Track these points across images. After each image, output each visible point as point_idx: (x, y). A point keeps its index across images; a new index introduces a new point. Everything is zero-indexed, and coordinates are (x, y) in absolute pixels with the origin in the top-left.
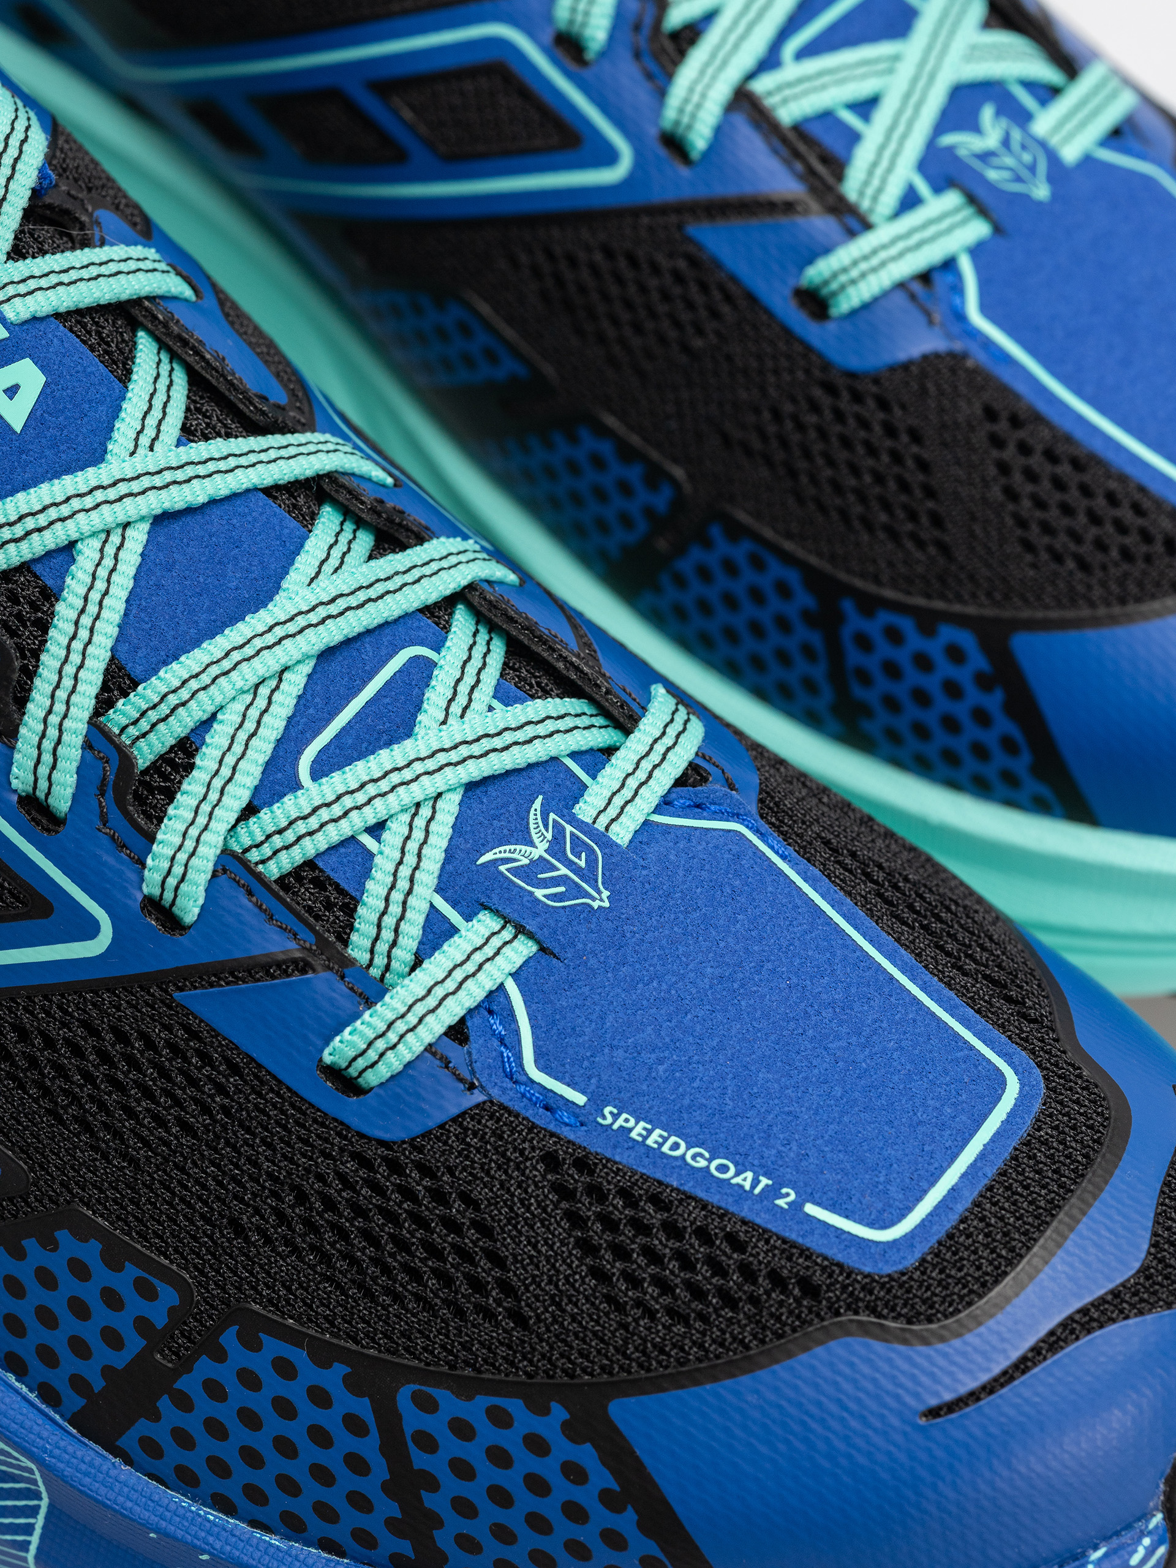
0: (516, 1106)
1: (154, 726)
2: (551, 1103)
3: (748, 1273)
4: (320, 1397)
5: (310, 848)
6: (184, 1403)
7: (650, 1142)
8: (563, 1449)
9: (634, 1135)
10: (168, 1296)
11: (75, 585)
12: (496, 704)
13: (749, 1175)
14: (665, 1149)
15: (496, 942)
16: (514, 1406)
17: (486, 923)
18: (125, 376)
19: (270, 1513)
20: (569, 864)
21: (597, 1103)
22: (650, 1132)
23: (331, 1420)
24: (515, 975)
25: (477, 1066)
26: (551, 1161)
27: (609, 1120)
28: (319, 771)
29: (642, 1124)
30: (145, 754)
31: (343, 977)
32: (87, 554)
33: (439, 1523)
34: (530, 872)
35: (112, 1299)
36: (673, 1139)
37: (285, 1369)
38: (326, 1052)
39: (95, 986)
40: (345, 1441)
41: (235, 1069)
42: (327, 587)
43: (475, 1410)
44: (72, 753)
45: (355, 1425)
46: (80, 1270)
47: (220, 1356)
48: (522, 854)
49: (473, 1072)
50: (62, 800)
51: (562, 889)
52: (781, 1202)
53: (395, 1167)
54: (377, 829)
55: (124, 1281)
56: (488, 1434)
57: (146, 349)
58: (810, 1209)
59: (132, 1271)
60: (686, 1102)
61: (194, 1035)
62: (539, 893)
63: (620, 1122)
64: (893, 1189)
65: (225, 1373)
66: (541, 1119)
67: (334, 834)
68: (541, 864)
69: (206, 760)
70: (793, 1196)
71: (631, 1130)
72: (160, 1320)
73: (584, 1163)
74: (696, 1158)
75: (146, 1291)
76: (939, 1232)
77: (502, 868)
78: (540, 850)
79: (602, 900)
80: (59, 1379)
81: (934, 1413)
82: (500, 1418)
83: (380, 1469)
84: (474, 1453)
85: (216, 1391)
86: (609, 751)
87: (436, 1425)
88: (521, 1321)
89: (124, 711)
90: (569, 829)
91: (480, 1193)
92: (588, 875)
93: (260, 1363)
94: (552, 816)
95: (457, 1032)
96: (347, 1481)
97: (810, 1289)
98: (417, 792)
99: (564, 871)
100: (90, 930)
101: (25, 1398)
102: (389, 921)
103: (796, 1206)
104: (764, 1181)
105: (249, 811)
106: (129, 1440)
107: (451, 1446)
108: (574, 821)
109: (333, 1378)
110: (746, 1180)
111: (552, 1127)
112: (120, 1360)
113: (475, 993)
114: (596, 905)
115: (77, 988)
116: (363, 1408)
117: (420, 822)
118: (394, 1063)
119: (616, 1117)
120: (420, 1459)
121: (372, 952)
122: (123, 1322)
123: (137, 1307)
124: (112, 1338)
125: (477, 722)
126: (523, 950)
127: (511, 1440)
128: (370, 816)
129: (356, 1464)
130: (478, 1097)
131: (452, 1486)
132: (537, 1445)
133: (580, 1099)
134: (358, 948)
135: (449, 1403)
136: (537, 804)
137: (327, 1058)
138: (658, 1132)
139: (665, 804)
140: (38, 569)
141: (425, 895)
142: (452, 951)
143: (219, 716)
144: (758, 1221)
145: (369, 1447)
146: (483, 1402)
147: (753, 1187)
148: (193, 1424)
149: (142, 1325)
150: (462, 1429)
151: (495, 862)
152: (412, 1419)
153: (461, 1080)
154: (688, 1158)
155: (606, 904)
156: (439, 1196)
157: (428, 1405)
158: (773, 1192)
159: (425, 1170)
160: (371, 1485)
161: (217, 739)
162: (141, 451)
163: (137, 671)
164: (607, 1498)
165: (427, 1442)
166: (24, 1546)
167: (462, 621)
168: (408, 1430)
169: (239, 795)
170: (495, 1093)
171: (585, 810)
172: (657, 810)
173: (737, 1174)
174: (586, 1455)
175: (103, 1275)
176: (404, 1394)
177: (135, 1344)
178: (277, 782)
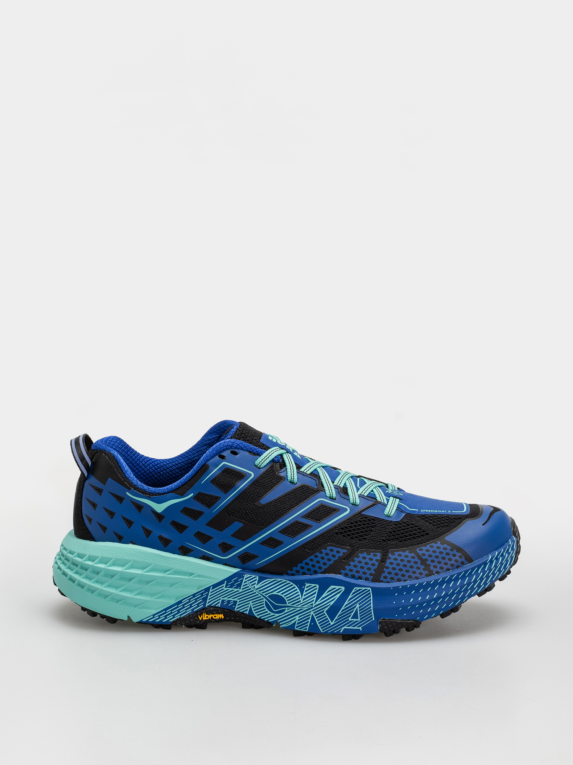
0: (410, 513)
1: (340, 484)
2: (414, 511)
3: (451, 519)
4: (406, 556)
5: (367, 494)
6: (387, 568)
8: (442, 546)
10: (379, 554)
14: (432, 511)
15: (395, 499)
16: (433, 544)
17: (392, 498)
21: (420, 510)
22: (428, 511)
23: (409, 558)
24: (399, 502)
26: (419, 517)
28: (361, 486)
30: (341, 487)
31: (381, 504)
33: (430, 565)
35: (371, 559)
37: (400, 555)
39: (350, 518)
40: (413, 560)
43: (428, 547)
44: (333, 489)
45: (413, 557)
46: (364, 558)
47: (390, 558)
49: (403, 511)
50: (334, 495)
53: (400, 524)
54: (373, 491)
55: (371, 556)
56: (431, 550)
58: (453, 512)
59: (372, 554)
60: (429, 508)
61: (367, 517)
65: (392, 560)
66: (414, 513)
67: (368, 492)
70: (450, 511)
71: (426, 511)
72: (379, 558)
73: (423, 516)
74: (436, 511)
75: (375, 555)
76: (469, 510)
77: (389, 493)
80: (368, 576)
81: (483, 524)
82: (432, 547)
83: (419, 562)
84: (431, 553)
85: (391, 563)
87: (424, 552)
88: (428, 534)
89: (336, 483)
91: (413, 523)
95: (398, 508)
96: (415, 566)
97: (459, 518)
100: (346, 510)
101: (363, 582)
105: (357, 491)
106: (382, 579)
107: (427, 554)
109: (407, 553)
110: (443, 511)
111: (416, 513)
112: (376, 567)
113: (397, 504)
115: (348, 519)
116: (413, 555)
118: (393, 512)
119: (423, 510)
120: (424, 557)
121: (382, 501)
122: (374, 562)
123: (375, 558)
124: (373, 565)
126: (398, 500)
127: (435, 549)
128: (371, 490)
129: (416, 563)
130: (405, 514)
131: (430, 559)
132: (438, 548)
133: (417, 510)
134: (380, 501)
135: (424, 548)
137: (385, 515)
140: (314, 472)
141: (383, 496)
142: (391, 501)
143: (346, 483)
144: (448, 514)
145: (416, 559)
146: (428, 546)
147: (445, 512)
148: (390, 570)
149: (377, 560)
150: (428, 551)
152: (420, 553)
156: (408, 525)
157: (422, 550)
158: (447, 511)
159: (404, 523)
160: (419, 565)
161: (347, 485)
163: (333, 479)
164: (451, 550)
165: (424, 555)
168: (421, 554)
169: (355, 489)
170: (407, 513)
174: (445, 546)
175: (368, 557)
176: (418, 550)
177: (377, 564)
178: (358, 488)
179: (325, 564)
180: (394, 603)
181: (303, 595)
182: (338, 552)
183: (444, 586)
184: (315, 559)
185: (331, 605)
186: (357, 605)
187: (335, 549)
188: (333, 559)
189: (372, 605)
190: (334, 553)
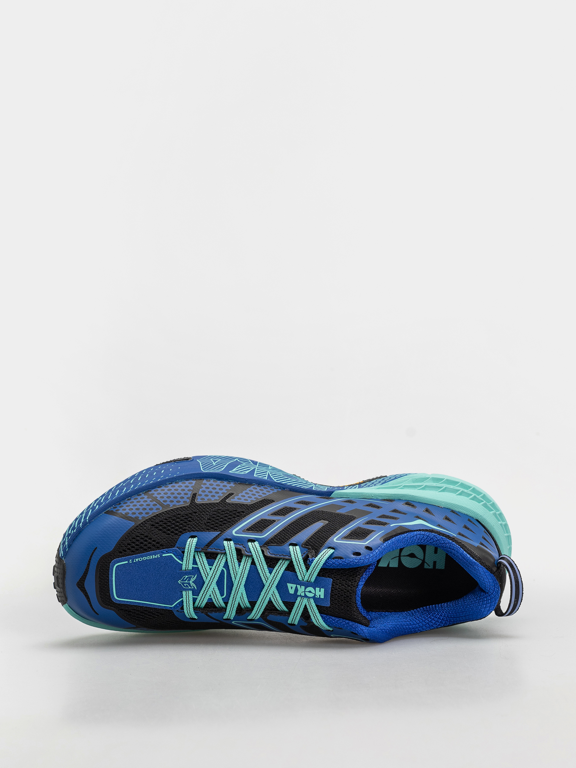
0: (170, 549)
1: (245, 561)
2: (167, 552)
4: (172, 501)
5: (217, 560)
6: (189, 490)
7: (151, 556)
8: (137, 515)
10: (199, 500)
11: (267, 571)
12: (210, 597)
13: (137, 561)
14: (149, 557)
15: (187, 567)
16: (146, 516)
17: (190, 568)
18: (283, 602)
20: (186, 583)
21: (161, 556)
22: (152, 557)
24: (182, 564)
25: (178, 550)
26: (162, 546)
27: (158, 555)
28: (223, 571)
29: (154, 558)
30: (244, 557)
31: (201, 548)
32: (268, 574)
34: (190, 578)
35: (206, 495)
36: (149, 559)
37: (178, 502)
38: (197, 539)
39: (231, 527)
40: (165, 499)
42: (239, 595)
43: (151, 512)
44: (252, 551)
45: (165, 501)
46: (213, 496)
47: (188, 498)
48: (192, 580)
50: (250, 544)
51: (185, 579)
52: (131, 560)
53: (180, 532)
54: (211, 569)
55: (206, 498)
56: (148, 511)
57: (285, 609)
58: (127, 562)
59: (206, 500)
60: (151, 564)
61: (214, 529)
62: (187, 576)
63: (157, 556)
64: (119, 572)
65: (186, 496)
66: (166, 550)
67: (215, 564)
68: (189, 580)
69: (236, 562)
70: (130, 562)
71: (155, 556)
72: (198, 497)
73: (158, 548)
74: (145, 558)
75: (202, 499)
76: (110, 570)
77: (193, 576)
78: (191, 582)
79: (179, 582)
81: (96, 549)
82: (147, 513)
85: (186, 494)
86: (194, 603)
88: (152, 525)
89: (250, 561)
90: (190, 588)
91: (167, 536)
92: (183, 583)
93: (182, 500)
94: (193, 588)
95: (183, 552)
97: (120, 553)
98: (209, 577)
99: (186, 582)
100: (236, 532)
102: (201, 559)
103: (129, 561)
104: (135, 561)
105: (227, 560)
107: (151, 507)
108: (190, 589)
109: (171, 505)
110: (137, 560)
111: (164, 549)
113: (185, 559)
114: (180, 581)
115: (233, 525)
116: (165, 504)
117: (206, 574)
118: (188, 543)
119: (158, 556)
121: (201, 554)
123: (203, 497)
125: (210, 592)
126: (184, 568)
127: (144, 512)
128: (213, 569)
130: (176, 546)
131: (148, 502)
132: (141, 513)
133: (163, 555)
134: (203, 554)
135: (155, 511)
136: (196, 588)
137: (197, 538)
138: (151, 558)
140: (272, 568)
141: (199, 566)
142: (191, 561)
143: (239, 568)
144: (132, 556)
145: (162, 500)
147: (135, 560)
149: (200, 495)
150: (151, 509)
151: (195, 576)
152: (158, 506)
154: (145, 557)
155: (178, 582)
156: (172, 532)
157: (157, 509)
158: (133, 561)
159: (176, 534)
160: (159, 496)
161: (237, 565)
162: (273, 594)
163: (252, 565)
165: (155, 505)
167: (223, 605)
169: (229, 560)
170: (174, 549)
171: (190, 592)
172: (183, 600)
174: (134, 516)
175: (210, 497)
176: (161, 508)
177: (200, 492)
178: (226, 565)
180: (179, 468)
181: (267, 474)
182: (239, 499)
183: (132, 487)
184: (261, 494)
185: (240, 465)
186: (215, 464)
187: (242, 501)
188: (244, 494)
190: (243, 498)
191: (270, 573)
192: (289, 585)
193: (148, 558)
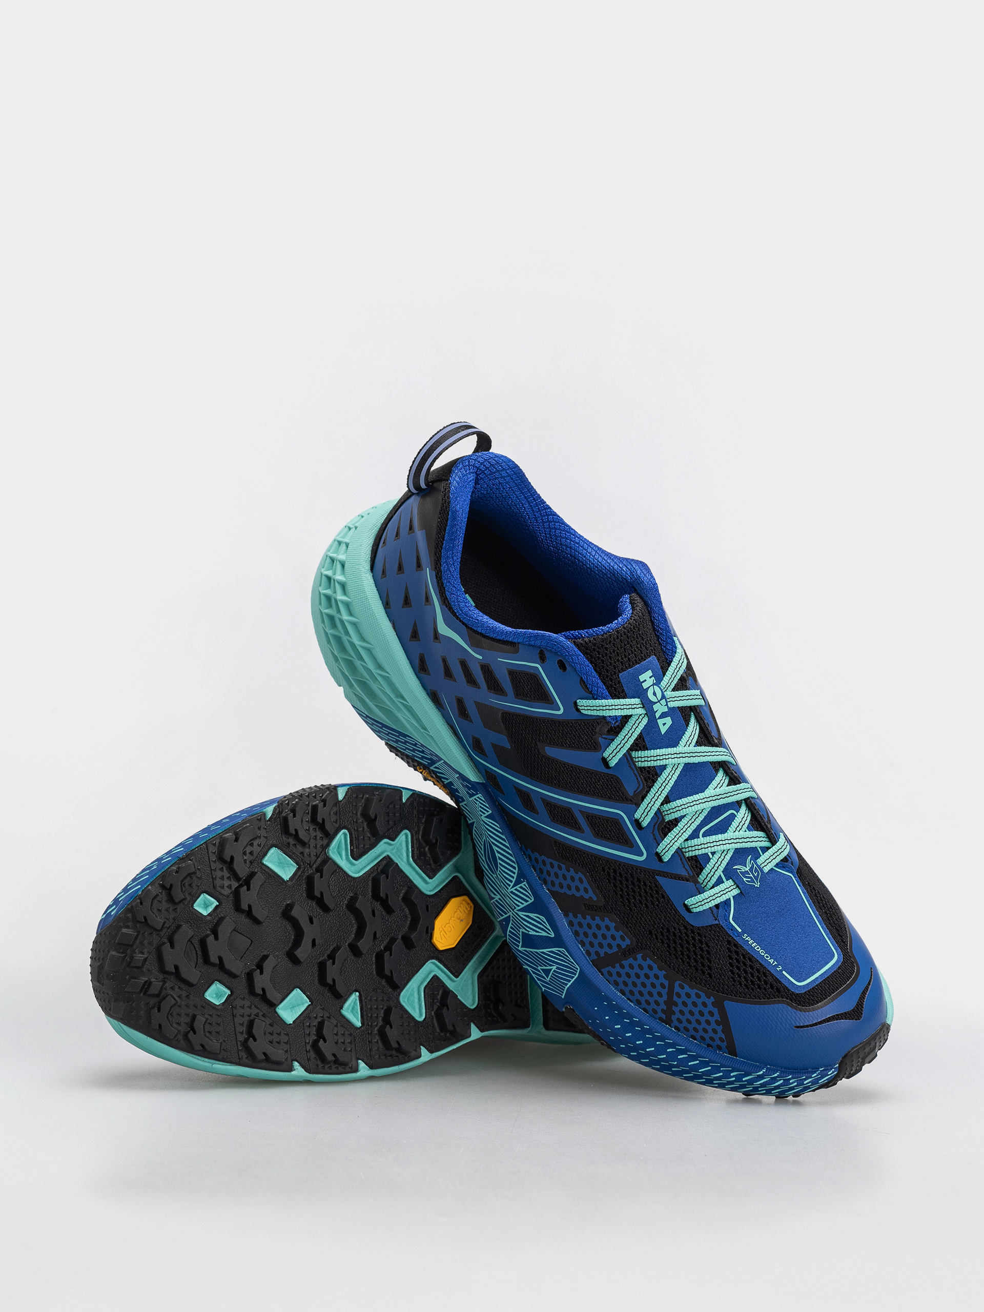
0: (725, 927)
1: (671, 813)
2: (733, 928)
3: (766, 983)
4: (657, 977)
5: (697, 853)
6: (622, 967)
7: (752, 945)
8: (710, 1008)
9: (749, 943)
10: (628, 942)
11: (664, 775)
12: (747, 830)
13: (773, 960)
14: (756, 948)
15: (732, 888)
16: (702, 994)
17: (730, 882)
18: (687, 725)
19: (634, 998)
20: (753, 874)
21: (743, 932)
22: (753, 943)
23: (657, 983)
24: (733, 897)
25: (719, 915)
26: (729, 942)
27: (745, 937)
28: (705, 835)
29: (752, 941)
30: (667, 819)
31: (696, 885)
32: (668, 769)
33: (674, 1014)
34: (744, 873)
35: (613, 937)
36: (758, 946)
37: (650, 968)
39: (637, 868)
40: (659, 988)
41: (663, 897)
42: (718, 791)
43: (693, 992)
44: (652, 814)
45: (663, 986)
46: (608, 928)
47: (636, 959)
48: (744, 869)
49: (717, 916)
50: (645, 824)
51: (750, 880)
52: (777, 969)
53: (693, 931)
54: (713, 853)
55: (618, 934)
56: (694, 998)
57: (693, 720)
58: (784, 972)
59: (621, 933)
60: (763, 939)
61: (657, 886)
62: (745, 879)
63: (747, 939)
64: (803, 974)
65: (635, 964)
66: (730, 932)
67: (703, 851)
68: (747, 872)
69: (681, 825)
70: (781, 969)
71: (749, 941)
72: (624, 947)
73: (736, 945)
74: (762, 952)
75: (623, 939)
76: (811, 987)
77: (738, 871)
78: (747, 869)
79: (757, 885)
80: (592, 951)
81: (798, 1027)
82: (698, 996)
83: (665, 997)
84: (689, 1001)
85: (631, 967)
86: (768, 848)
87: (682, 992)
88: (711, 976)
89: (666, 807)
90: (755, 865)
91: (711, 944)
92: (756, 878)
93: (645, 964)
94: (752, 861)
95: (717, 906)
96: (656, 997)
97: (778, 990)
98: (725, 847)
99: (751, 875)
100: (641, 854)
101: (582, 952)
102: (710, 876)
103: (781, 971)
104: (776, 963)
105: (687, 840)
106: (605, 970)
107: (684, 998)
108: (756, 863)
109: (662, 973)
111: (731, 935)
112: (610, 952)
113: (724, 898)
115: (632, 866)
116: (666, 983)
117: (723, 855)
118: (701, 909)
119: (747, 937)
120: (675, 998)
121: (703, 881)
122: (614, 944)
123: (619, 941)
124: (610, 946)
125: (742, 834)
126: (736, 892)
127: (699, 1002)
128: (713, 850)
129: (660, 994)
130: (717, 922)
131: (681, 1007)
132: (704, 1005)
133: (740, 930)
134: (701, 878)
135: (687, 988)
136: (750, 857)
137: (686, 902)
138: (755, 943)
139: (777, 865)
140: (658, 769)
141: (720, 872)
142: (722, 887)
143: (687, 816)
144: (772, 972)
145: (664, 992)
146: (695, 991)
147: (773, 963)
148: (623, 972)
149: (619, 946)
150: (688, 995)
151: (737, 869)
152: (677, 989)
153: (714, 917)
154: (760, 952)
155: (758, 886)
156: (701, 941)
157: (682, 987)
158: (777, 966)
159: (699, 935)
160: (661, 1001)
161: (684, 821)
162: (687, 746)
163: (671, 799)
164: (717, 1022)
165: (679, 995)
166: (567, 984)
167: (743, 808)
168: (675, 991)
169: (686, 836)
170: (721, 923)
171: (760, 861)
172: (775, 866)
173: (770, 959)
174: (715, 1011)
175: (613, 931)
176: (677, 984)
177: (615, 949)
178: (695, 835)
179: (561, 886)
180: (596, 1009)
181: (515, 888)
182: (586, 890)
183: (671, 1050)
184: (556, 869)
185: (530, 933)
186: (554, 966)
187: (586, 884)
188: (573, 891)
189: (570, 984)
190: (581, 887)
191: (664, 767)
192: (663, 730)
193: (758, 948)
